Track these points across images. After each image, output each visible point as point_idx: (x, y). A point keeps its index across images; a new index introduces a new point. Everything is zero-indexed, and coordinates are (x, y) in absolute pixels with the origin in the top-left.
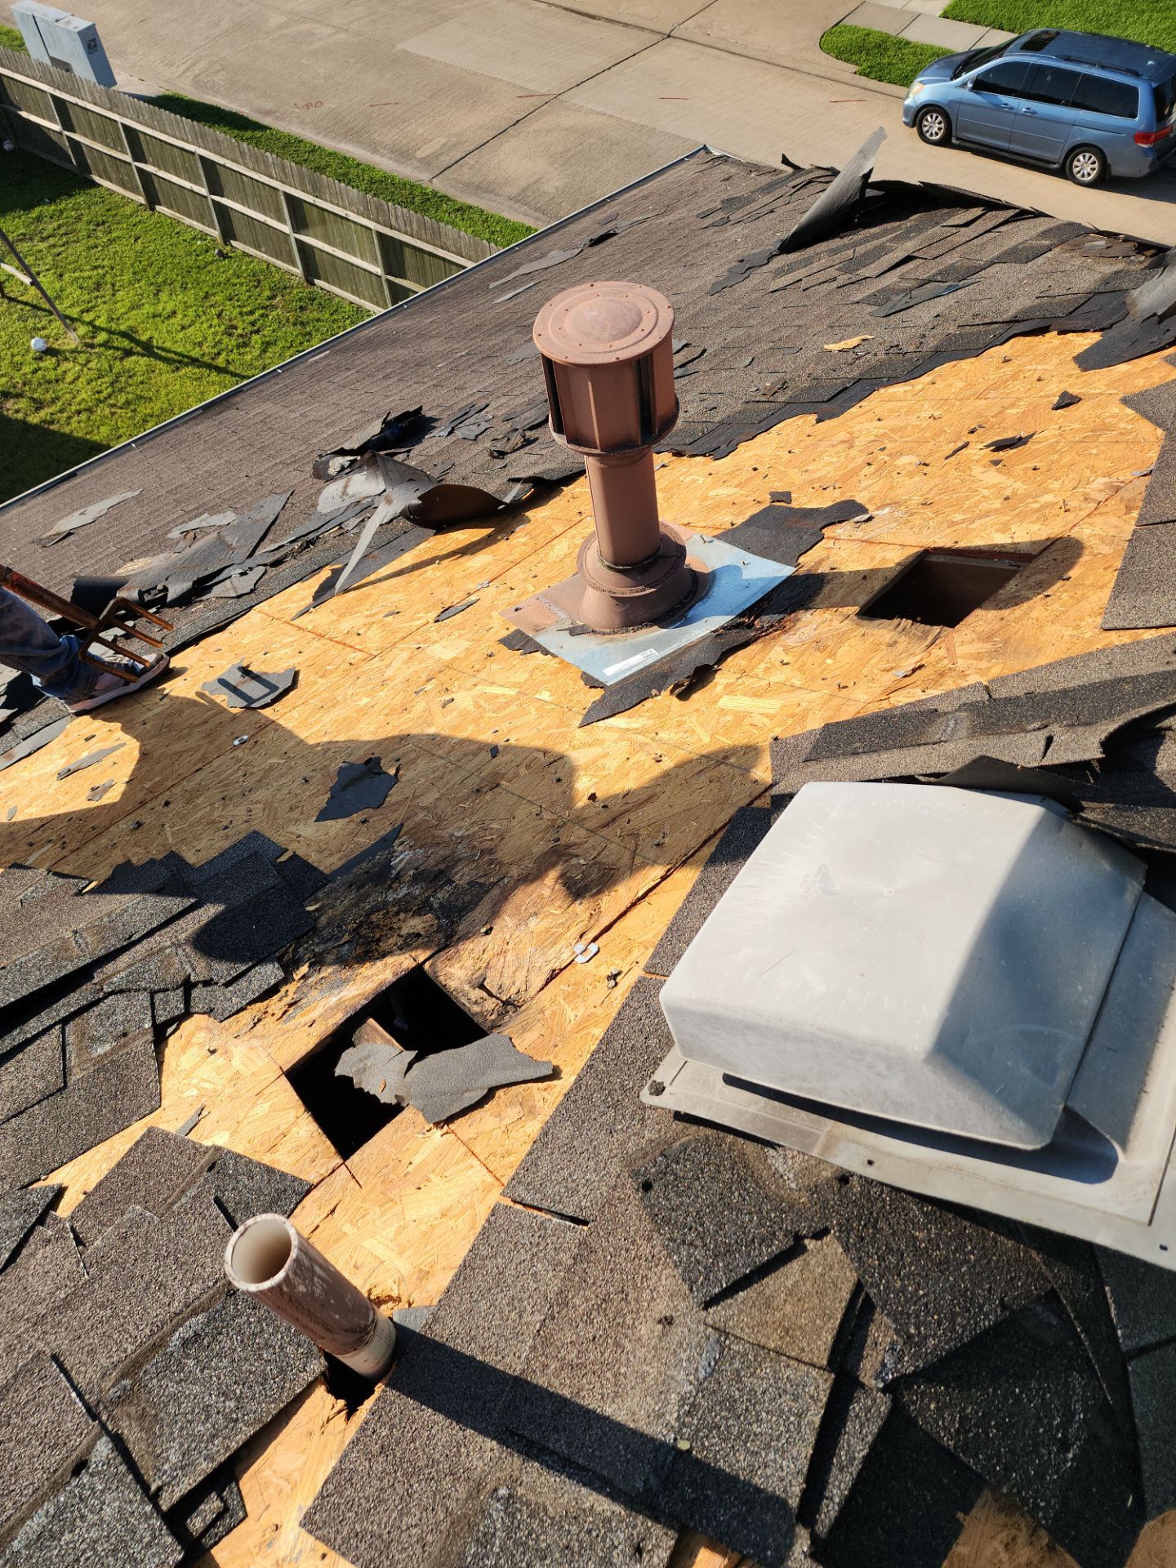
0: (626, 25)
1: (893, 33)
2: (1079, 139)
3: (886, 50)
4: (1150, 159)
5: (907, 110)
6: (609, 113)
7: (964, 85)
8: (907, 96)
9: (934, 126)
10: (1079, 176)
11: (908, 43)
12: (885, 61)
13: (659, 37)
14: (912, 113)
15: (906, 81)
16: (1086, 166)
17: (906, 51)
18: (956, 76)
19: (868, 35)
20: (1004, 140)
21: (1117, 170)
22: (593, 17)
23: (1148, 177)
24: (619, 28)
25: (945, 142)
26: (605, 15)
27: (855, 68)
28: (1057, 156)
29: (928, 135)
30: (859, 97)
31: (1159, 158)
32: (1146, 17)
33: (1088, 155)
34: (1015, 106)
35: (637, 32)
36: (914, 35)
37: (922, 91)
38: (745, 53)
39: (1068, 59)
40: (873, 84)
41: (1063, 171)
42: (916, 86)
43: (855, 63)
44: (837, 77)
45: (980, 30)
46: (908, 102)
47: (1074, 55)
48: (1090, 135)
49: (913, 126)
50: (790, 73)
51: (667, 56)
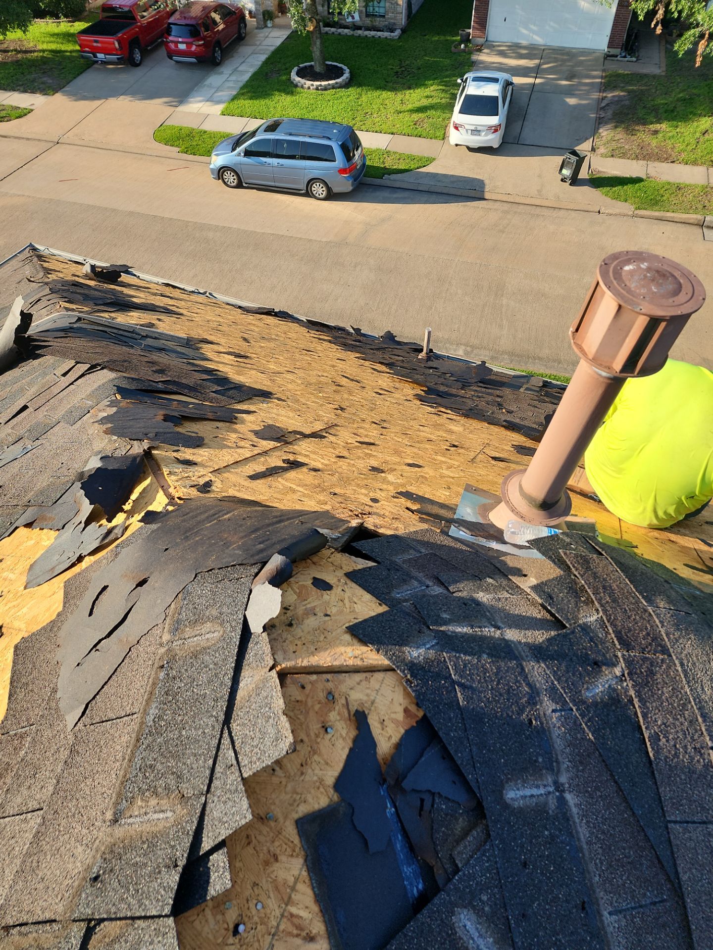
0: (28, 139)
1: (194, 126)
2: (311, 177)
3: (193, 137)
4: (351, 182)
5: (212, 170)
6: (26, 194)
7: (239, 154)
8: (210, 163)
9: (230, 178)
10: (317, 195)
11: (205, 132)
12: (195, 143)
13: (52, 144)
14: (216, 173)
15: (208, 153)
16: (319, 190)
17: (205, 137)
18: (233, 150)
19: (181, 129)
20: (272, 182)
21: (336, 189)
22: (5, 137)
23: (353, 191)
24: (24, 141)
25: (240, 185)
26: (12, 134)
27: (178, 149)
28: (303, 186)
29: (229, 183)
30: (184, 166)
31: (355, 181)
32: (331, 103)
33: (318, 184)
34: (271, 162)
35: (37, 142)
36: (207, 126)
37: (218, 160)
38: (109, 148)
39: (291, 135)
40: (191, 157)
41: (308, 194)
42: (214, 157)
43: (177, 146)
44: (169, 156)
45: (245, 120)
46: (212, 166)
47: (293, 132)
48: (316, 174)
49: (219, 179)
50: (140, 156)
51: (59, 155)
